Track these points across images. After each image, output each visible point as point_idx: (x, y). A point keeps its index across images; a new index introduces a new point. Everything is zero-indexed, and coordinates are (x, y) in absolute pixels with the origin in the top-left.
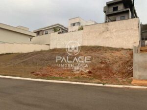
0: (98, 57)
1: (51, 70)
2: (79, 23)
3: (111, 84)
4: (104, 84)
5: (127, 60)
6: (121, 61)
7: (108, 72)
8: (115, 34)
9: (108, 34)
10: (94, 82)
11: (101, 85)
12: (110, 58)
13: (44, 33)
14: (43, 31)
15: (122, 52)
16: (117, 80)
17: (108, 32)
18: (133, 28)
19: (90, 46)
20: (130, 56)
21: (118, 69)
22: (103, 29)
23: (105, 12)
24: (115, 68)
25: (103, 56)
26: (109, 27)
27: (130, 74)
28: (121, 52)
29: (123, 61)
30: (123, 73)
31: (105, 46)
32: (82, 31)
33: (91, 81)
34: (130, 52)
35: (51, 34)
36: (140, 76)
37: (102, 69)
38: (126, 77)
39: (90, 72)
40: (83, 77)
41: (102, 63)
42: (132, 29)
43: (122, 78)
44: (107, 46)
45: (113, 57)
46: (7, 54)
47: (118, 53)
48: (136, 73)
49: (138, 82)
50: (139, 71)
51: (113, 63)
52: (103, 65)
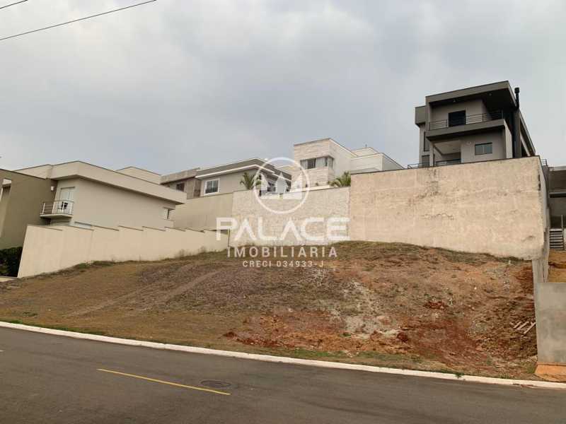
0: (415, 287)
1: (277, 326)
2: (329, 159)
3: (478, 373)
4: (458, 375)
5: (512, 297)
6: (493, 302)
7: (456, 336)
8: (460, 205)
9: (437, 206)
10: (429, 367)
11: (452, 377)
12: (454, 289)
13: (204, 187)
14: (200, 180)
15: (492, 269)
16: (489, 363)
17: (436, 198)
18: (520, 188)
19: (379, 244)
20: (517, 283)
21: (486, 328)
22: (419, 187)
23: (420, 125)
24: (476, 323)
25: (428, 281)
26: (441, 182)
27: (528, 345)
28: (486, 268)
29: (499, 301)
30: (505, 343)
31: (428, 245)
32: (346, 189)
33: (419, 365)
34: (518, 269)
35: (237, 196)
36: (558, 353)
37: (435, 328)
38: (515, 356)
39: (403, 338)
40: (390, 352)
41: (429, 305)
42: (519, 192)
43: (504, 358)
44: (435, 245)
45: (462, 285)
46: (97, 264)
47: (477, 270)
48: (547, 345)
49: (554, 370)
50: (554, 337)
51: (466, 309)
52: (436, 315)
